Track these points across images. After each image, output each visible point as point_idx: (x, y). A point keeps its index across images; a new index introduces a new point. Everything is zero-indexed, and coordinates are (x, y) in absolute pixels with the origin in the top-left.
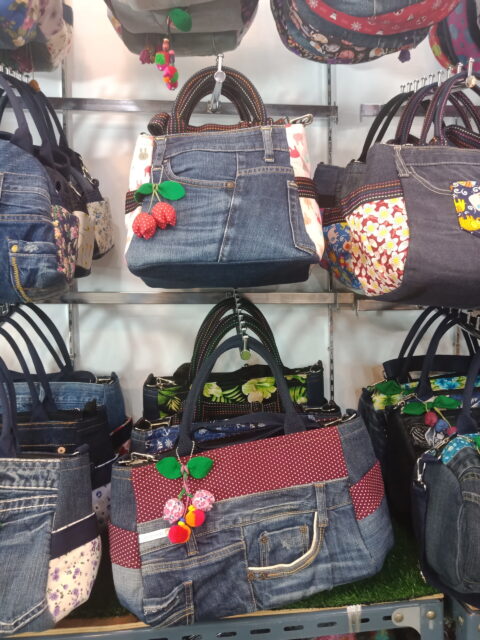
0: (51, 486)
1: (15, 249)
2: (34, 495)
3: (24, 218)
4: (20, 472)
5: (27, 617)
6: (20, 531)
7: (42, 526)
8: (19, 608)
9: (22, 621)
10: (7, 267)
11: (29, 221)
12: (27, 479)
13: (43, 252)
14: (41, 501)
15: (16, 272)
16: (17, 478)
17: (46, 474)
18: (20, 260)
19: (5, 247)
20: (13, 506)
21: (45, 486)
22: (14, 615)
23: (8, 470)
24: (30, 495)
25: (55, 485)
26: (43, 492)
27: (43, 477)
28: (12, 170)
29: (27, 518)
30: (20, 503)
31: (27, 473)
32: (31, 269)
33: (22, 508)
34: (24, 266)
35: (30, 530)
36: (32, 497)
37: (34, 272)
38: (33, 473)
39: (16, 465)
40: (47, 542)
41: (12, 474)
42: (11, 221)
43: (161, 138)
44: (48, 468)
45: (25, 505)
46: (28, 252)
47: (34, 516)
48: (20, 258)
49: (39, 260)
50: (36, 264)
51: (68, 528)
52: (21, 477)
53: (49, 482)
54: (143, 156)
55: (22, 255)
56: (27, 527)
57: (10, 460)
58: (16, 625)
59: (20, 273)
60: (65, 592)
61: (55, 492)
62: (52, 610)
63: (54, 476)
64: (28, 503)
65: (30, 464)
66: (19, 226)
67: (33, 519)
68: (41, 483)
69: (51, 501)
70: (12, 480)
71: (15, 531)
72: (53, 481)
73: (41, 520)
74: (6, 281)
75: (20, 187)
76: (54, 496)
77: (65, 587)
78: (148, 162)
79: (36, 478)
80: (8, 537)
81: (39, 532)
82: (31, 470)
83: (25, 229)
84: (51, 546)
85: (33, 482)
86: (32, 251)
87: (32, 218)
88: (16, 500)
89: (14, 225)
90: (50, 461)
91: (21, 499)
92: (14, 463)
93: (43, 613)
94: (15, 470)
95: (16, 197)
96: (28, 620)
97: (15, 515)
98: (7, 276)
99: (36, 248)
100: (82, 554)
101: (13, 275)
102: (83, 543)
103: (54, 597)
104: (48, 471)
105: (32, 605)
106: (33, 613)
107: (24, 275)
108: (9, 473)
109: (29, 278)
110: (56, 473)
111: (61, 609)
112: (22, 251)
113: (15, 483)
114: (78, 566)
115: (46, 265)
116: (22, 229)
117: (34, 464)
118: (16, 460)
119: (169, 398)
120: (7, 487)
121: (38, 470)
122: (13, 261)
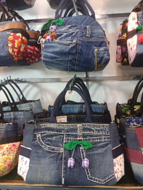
0: (107, 133)
1: (96, 50)
2: (102, 136)
3: (99, 40)
4: (95, 128)
5: (109, 179)
6: (100, 148)
7: (108, 147)
8: (106, 175)
9: (107, 180)
10: (93, 56)
11: (100, 41)
12: (98, 131)
13: (106, 51)
14: (105, 138)
15: (96, 58)
16: (95, 130)
17: (105, 129)
18: (98, 54)
19: (93, 50)
20: (95, 140)
21: (105, 133)
22: (104, 177)
23: (91, 127)
24: (100, 136)
25: (109, 133)
26: (105, 135)
27: (104, 130)
28: (92, 26)
29: (101, 144)
30: (97, 139)
31: (98, 128)
32: (101, 57)
33: (98, 140)
34: (99, 56)
35: (104, 148)
36: (101, 137)
37: (102, 58)
38: (100, 129)
39: (93, 126)
40: (111, 152)
41: (93, 129)
42: (94, 41)
43: (140, 13)
44: (105, 127)
45: (99, 139)
46: (100, 51)
47: (104, 143)
48: (98, 53)
49: (104, 53)
50: (103, 55)
51: (116, 148)
52: (96, 130)
53: (106, 132)
54: (134, 19)
55: (98, 52)
56: (102, 147)
57: (91, 124)
58: (105, 181)
59: (97, 58)
60: (119, 171)
61: (109, 136)
62: (116, 177)
63: (108, 130)
64: (100, 139)
65: (98, 126)
66: (97, 42)
67: (104, 144)
68: (104, 132)
69: (108, 138)
70: (93, 131)
71: (98, 148)
72: (108, 132)
73: (107, 145)
74: (92, 62)
75: (95, 30)
76: (109, 137)
77: (118, 169)
78: (136, 21)
79: (101, 130)
80: (96, 150)
81: (107, 149)
82: (99, 127)
83: (99, 43)
84: (113, 154)
85: (101, 132)
86: (102, 50)
87: (101, 40)
88: (96, 138)
89: (95, 42)
90: (105, 125)
91: (98, 137)
92: (92, 125)
93: (114, 178)
94: (93, 127)
95: (94, 33)
96: (109, 180)
97: (96, 143)
98: (93, 60)
99: (103, 49)
100: (121, 158)
101: (95, 59)
102: (120, 154)
103: (116, 173)
104: (105, 128)
105: (111, 174)
106: (111, 177)
107: (99, 59)
108: (91, 128)
109: (100, 60)
110: (108, 129)
111: (119, 177)
112: (98, 51)
113: (95, 132)
114: (120, 162)
115: (107, 55)
116: (98, 43)
117: (100, 126)
118: (93, 124)
119: (126, 110)
120: (92, 133)
121: (102, 128)
122: (95, 54)
